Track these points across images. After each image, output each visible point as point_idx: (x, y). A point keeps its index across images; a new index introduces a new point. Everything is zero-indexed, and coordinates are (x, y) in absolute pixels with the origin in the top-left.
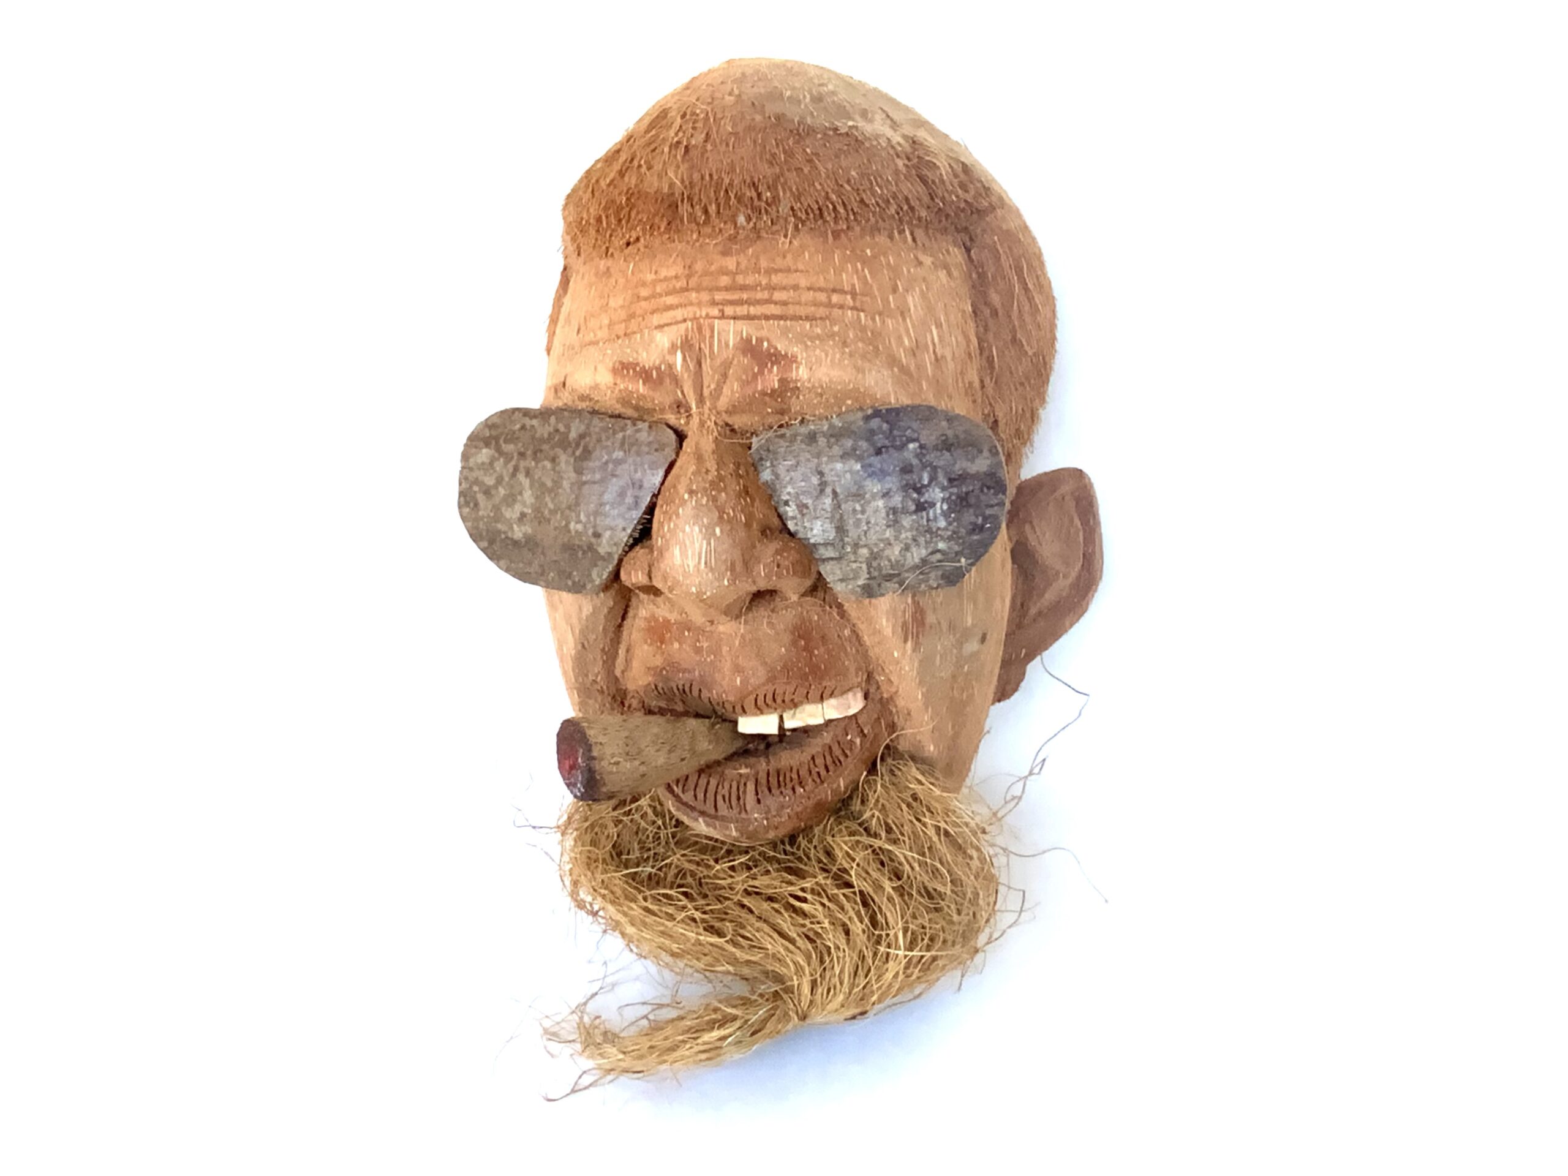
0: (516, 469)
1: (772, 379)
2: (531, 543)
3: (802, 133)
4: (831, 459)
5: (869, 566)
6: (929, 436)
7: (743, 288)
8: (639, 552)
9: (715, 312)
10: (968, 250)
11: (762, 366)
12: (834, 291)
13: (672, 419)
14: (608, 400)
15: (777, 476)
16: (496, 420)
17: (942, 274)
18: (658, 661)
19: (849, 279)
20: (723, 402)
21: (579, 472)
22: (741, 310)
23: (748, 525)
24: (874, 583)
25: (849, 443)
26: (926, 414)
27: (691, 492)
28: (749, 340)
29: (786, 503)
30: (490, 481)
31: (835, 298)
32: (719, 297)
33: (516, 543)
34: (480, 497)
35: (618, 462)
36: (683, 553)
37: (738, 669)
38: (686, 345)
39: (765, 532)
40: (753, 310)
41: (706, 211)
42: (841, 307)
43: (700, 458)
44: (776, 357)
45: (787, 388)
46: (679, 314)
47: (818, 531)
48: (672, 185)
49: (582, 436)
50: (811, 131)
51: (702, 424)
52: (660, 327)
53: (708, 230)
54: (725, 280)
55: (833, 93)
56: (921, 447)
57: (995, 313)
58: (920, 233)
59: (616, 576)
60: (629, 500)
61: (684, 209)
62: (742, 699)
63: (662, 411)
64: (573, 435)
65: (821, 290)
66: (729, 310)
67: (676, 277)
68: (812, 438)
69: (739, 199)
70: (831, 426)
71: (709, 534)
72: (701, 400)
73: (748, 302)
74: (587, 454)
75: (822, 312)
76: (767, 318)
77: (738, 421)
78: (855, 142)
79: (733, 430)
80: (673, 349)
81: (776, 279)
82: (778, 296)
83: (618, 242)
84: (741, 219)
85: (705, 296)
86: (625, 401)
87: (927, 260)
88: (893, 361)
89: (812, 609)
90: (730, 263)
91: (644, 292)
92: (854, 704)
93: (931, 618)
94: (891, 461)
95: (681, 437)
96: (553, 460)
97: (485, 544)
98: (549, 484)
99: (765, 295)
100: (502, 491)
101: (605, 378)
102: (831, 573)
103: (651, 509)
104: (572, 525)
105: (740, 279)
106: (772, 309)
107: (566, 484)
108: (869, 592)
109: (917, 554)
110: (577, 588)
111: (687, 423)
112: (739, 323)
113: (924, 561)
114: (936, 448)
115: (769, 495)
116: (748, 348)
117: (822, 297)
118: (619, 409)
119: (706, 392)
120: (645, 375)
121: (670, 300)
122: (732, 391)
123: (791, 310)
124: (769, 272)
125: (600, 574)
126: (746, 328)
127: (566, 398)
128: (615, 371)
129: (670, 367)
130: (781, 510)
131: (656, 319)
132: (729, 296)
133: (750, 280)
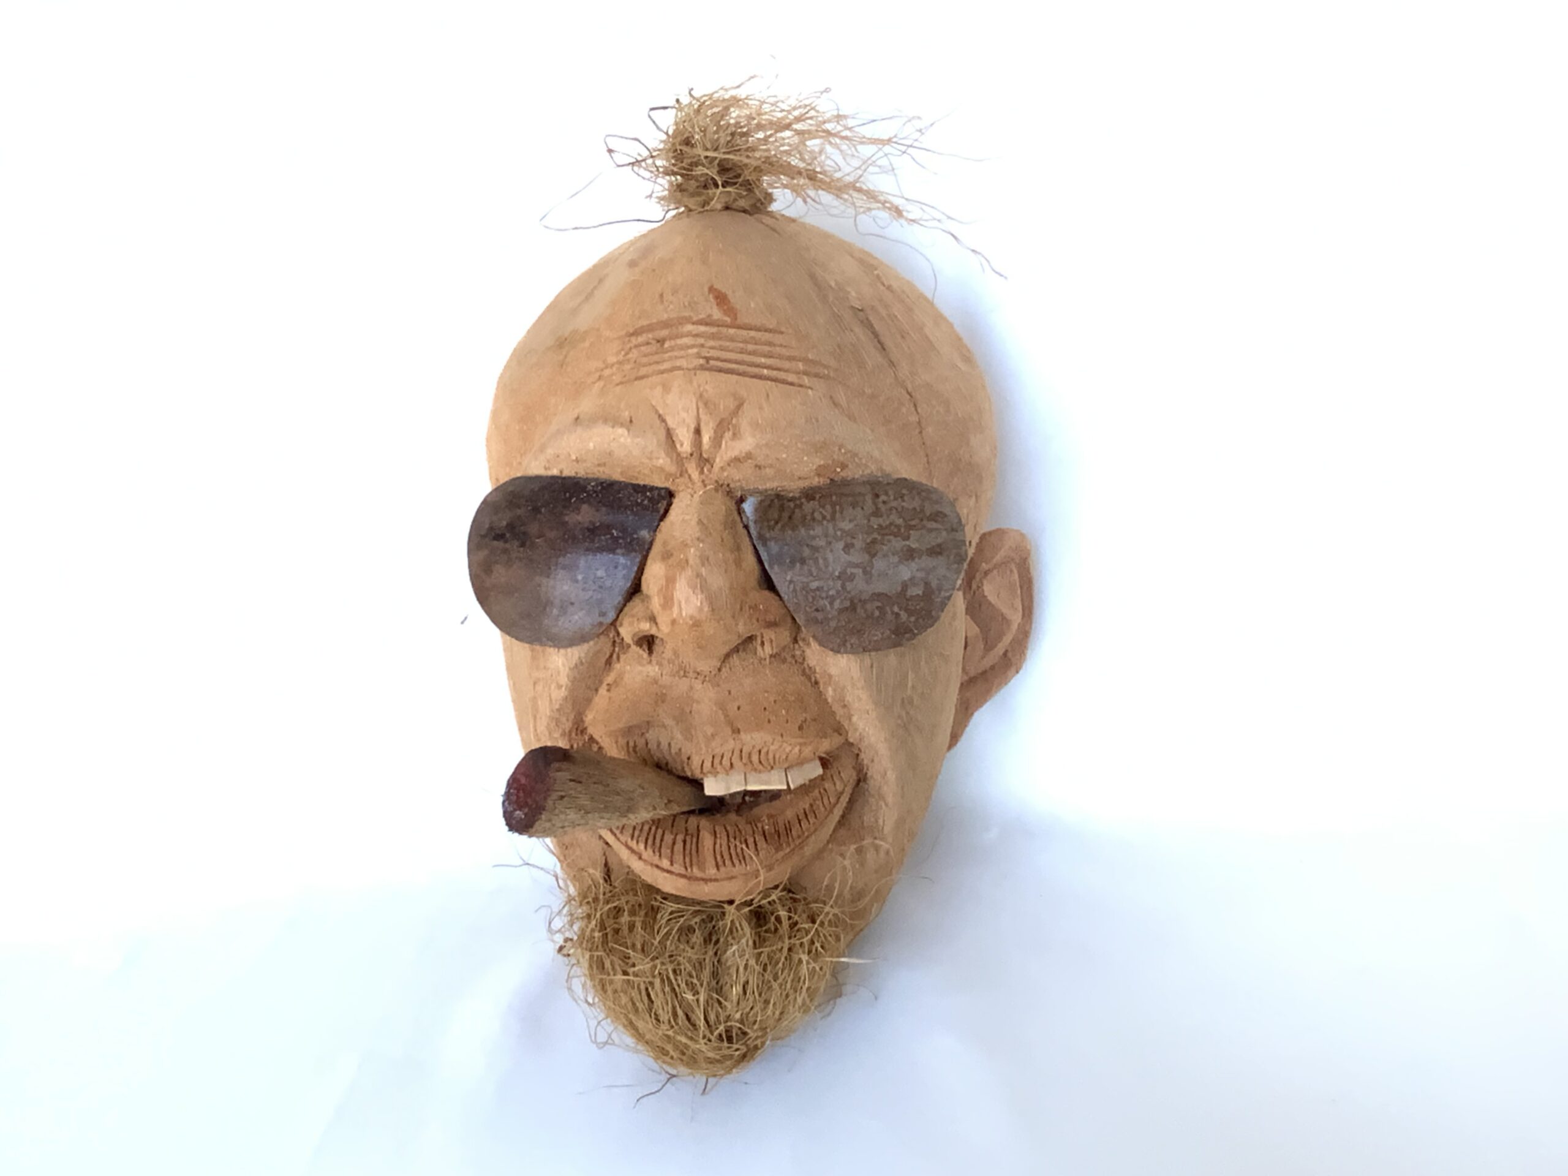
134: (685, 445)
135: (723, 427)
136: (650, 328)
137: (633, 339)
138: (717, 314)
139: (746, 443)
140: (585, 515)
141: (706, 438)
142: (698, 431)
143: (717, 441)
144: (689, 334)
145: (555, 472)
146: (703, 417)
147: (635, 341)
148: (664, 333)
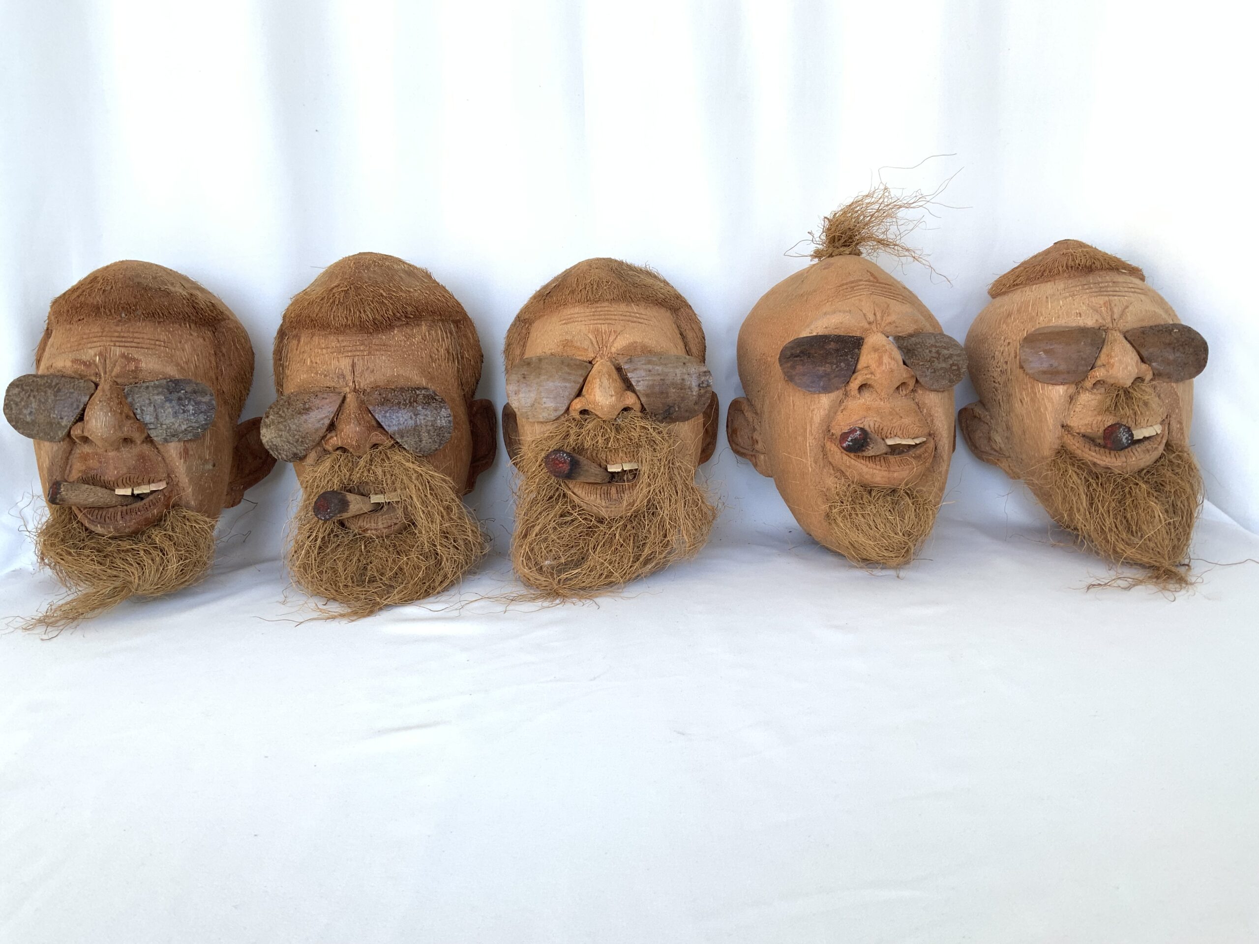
0: (29, 396)
1: (132, 366)
2: (34, 422)
3: (146, 289)
4: (153, 395)
5: (166, 431)
6: (189, 389)
7: (123, 337)
8: (79, 424)
9: (112, 344)
10: (214, 333)
11: (129, 362)
12: (157, 340)
13: (93, 379)
14: (69, 372)
15: (134, 400)
16: (22, 378)
17: (201, 340)
18: (84, 468)
19: (162, 337)
20: (114, 374)
21: (55, 396)
22: (121, 344)
23: (121, 413)
24: (168, 438)
25: (160, 390)
26: (189, 382)
27: (100, 401)
28: (124, 354)
29: (137, 409)
30: (18, 400)
31: (157, 343)
32: (114, 339)
33: (27, 423)
34: (13, 406)
35: (72, 393)
36: (96, 421)
37: (116, 468)
38: (101, 354)
39: (128, 417)
40: (126, 344)
41: (110, 311)
42: (160, 346)
43: (103, 391)
44: (134, 360)
45: (137, 370)
46: (98, 344)
47: (148, 418)
48: (98, 302)
49: (57, 384)
50: (151, 289)
51: (105, 380)
52: (91, 348)
53: (111, 317)
54: (116, 334)
55: (161, 276)
56: (186, 392)
57: (223, 355)
58: (193, 326)
59: (69, 434)
60: (75, 406)
61: (102, 310)
62: (117, 480)
63: (90, 375)
64: (54, 384)
65: (152, 340)
66: (117, 344)
67: (98, 332)
68: (147, 387)
69: (123, 308)
70: (155, 384)
71: (106, 415)
72: (105, 373)
73: (125, 342)
74: (59, 390)
75: (152, 346)
76: (131, 347)
77: (119, 380)
78: (168, 294)
79: (117, 384)
80: (95, 355)
81: (136, 335)
82: (135, 340)
83: (75, 319)
84: (123, 315)
85: (109, 339)
86: (75, 372)
87: (195, 334)
88: (178, 365)
89: (146, 448)
90: (119, 329)
91: (85, 337)
92: (162, 486)
93: (191, 452)
94: (175, 396)
95: (97, 385)
96: (46, 392)
97: (14, 423)
98: (43, 400)
99: (132, 340)
100: (23, 403)
101: (68, 364)
102: (153, 434)
103: (84, 410)
104: (52, 416)
105: (122, 334)
106: (134, 344)
107: (50, 401)
108: (166, 440)
109: (184, 427)
110: (51, 440)
111: (100, 381)
112: (121, 348)
113: (186, 430)
114: (191, 393)
115: (131, 405)
116: (123, 356)
117: (153, 342)
118: (73, 375)
119: (107, 370)
120: (85, 363)
121: (95, 339)
122: (117, 370)
123: (140, 345)
124: (133, 332)
125: (61, 433)
126: (123, 350)
127: (52, 371)
128: (73, 362)
129: (94, 361)
130: (135, 411)
131: (89, 345)
132: (118, 339)
133: (125, 335)
134: (871, 317)
135: (883, 313)
136: (847, 284)
137: (840, 288)
138: (872, 279)
139: (893, 318)
140: (832, 346)
141: (879, 315)
142: (875, 314)
143: (882, 317)
144: (863, 284)
145: (814, 334)
146: (876, 309)
147: (841, 288)
148: (853, 285)
